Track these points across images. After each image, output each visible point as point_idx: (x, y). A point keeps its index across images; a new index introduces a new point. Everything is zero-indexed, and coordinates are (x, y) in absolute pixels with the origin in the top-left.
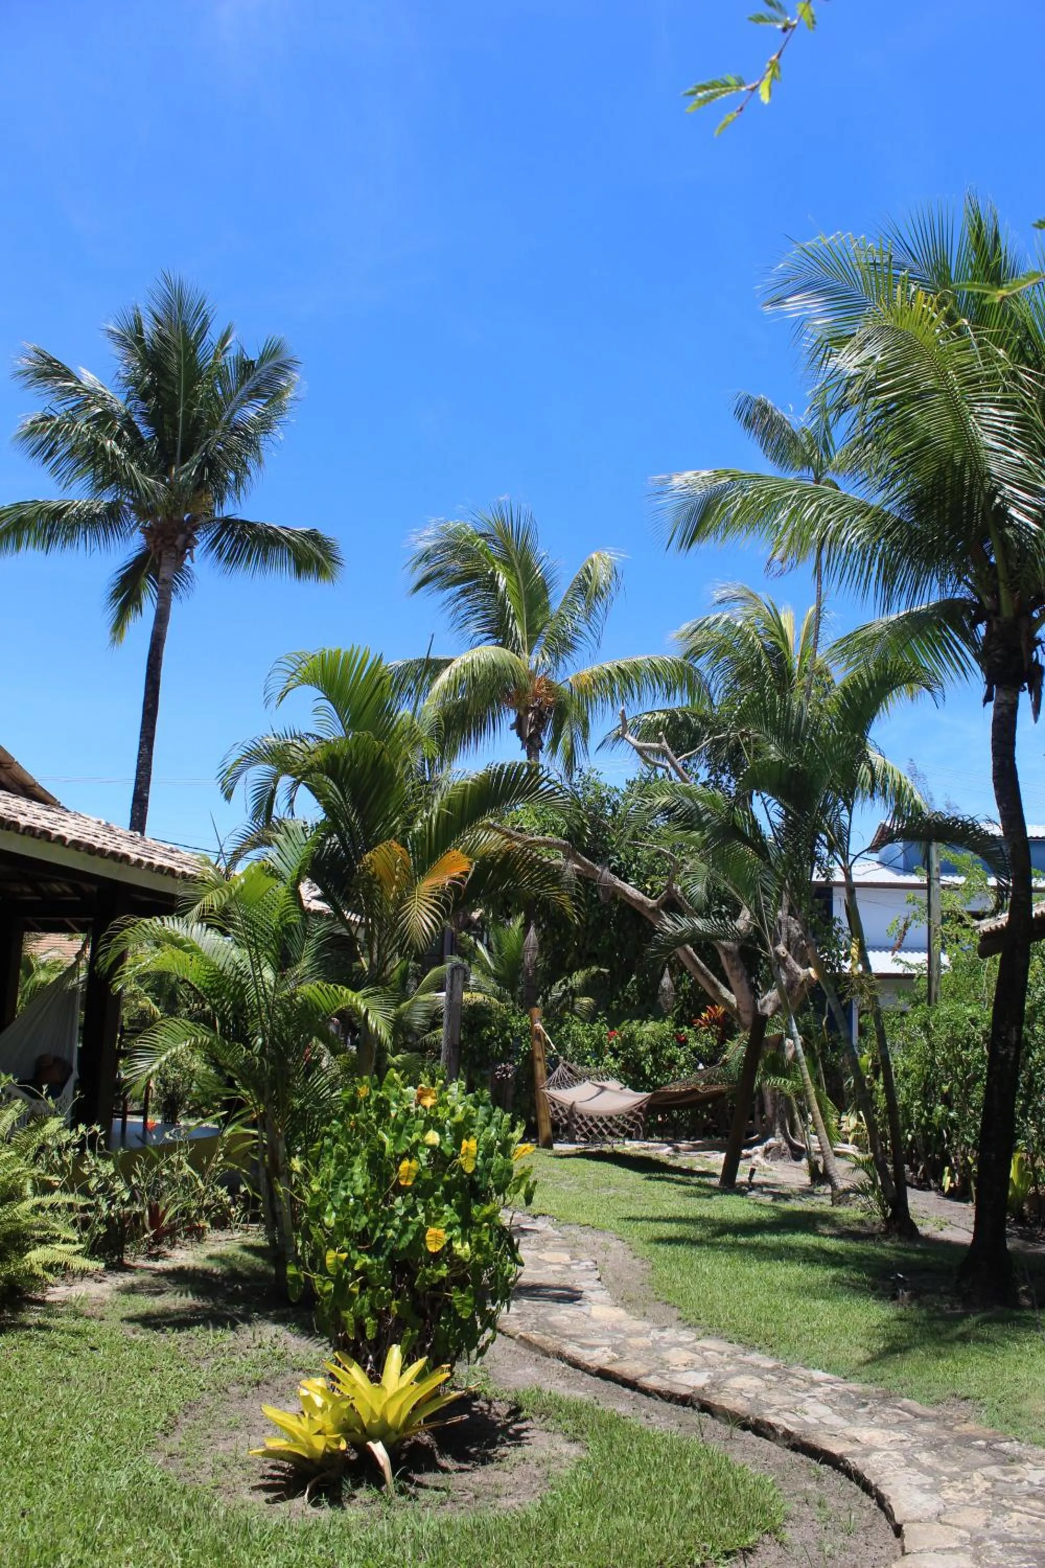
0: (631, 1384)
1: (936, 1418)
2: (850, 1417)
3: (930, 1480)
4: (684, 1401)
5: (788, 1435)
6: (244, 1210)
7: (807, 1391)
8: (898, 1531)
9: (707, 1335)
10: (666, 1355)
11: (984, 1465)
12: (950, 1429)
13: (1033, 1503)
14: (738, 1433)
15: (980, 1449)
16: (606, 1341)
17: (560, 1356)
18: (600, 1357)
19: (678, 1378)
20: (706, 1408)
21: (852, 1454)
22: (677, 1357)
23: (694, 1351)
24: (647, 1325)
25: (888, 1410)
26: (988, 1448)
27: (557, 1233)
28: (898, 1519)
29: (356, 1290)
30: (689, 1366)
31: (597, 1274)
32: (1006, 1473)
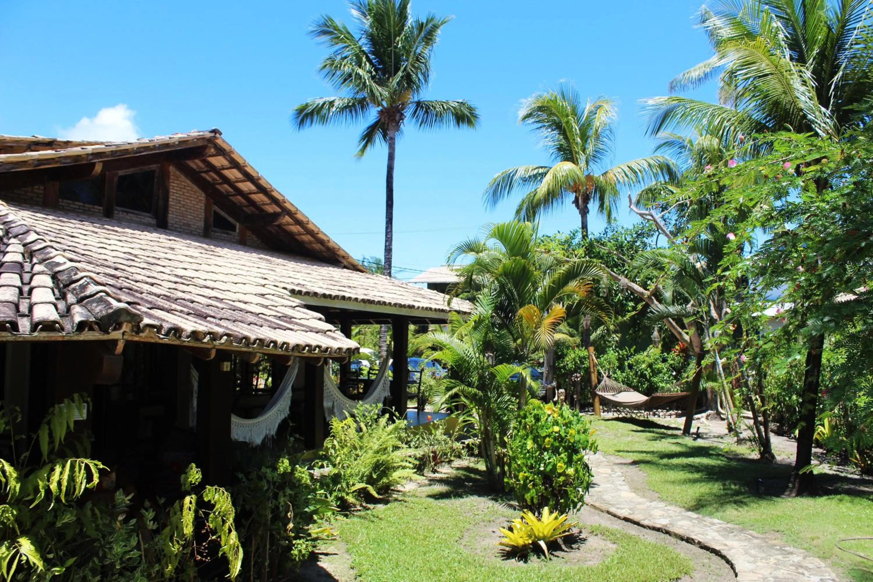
0: (637, 524)
1: (762, 538)
2: (726, 537)
3: (753, 559)
4: (658, 530)
5: (699, 543)
6: (468, 452)
7: (709, 527)
8: (736, 576)
9: (671, 504)
10: (652, 512)
11: (777, 555)
12: (767, 542)
13: (791, 567)
14: (679, 542)
15: (777, 550)
16: (627, 507)
17: (608, 512)
18: (624, 513)
19: (656, 521)
20: (667, 532)
21: (723, 550)
22: (657, 513)
23: (664, 510)
24: (644, 500)
25: (743, 535)
26: (781, 549)
27: (604, 459)
28: (737, 571)
29: (531, 487)
30: (662, 516)
31: (623, 478)
32: (784, 558)
